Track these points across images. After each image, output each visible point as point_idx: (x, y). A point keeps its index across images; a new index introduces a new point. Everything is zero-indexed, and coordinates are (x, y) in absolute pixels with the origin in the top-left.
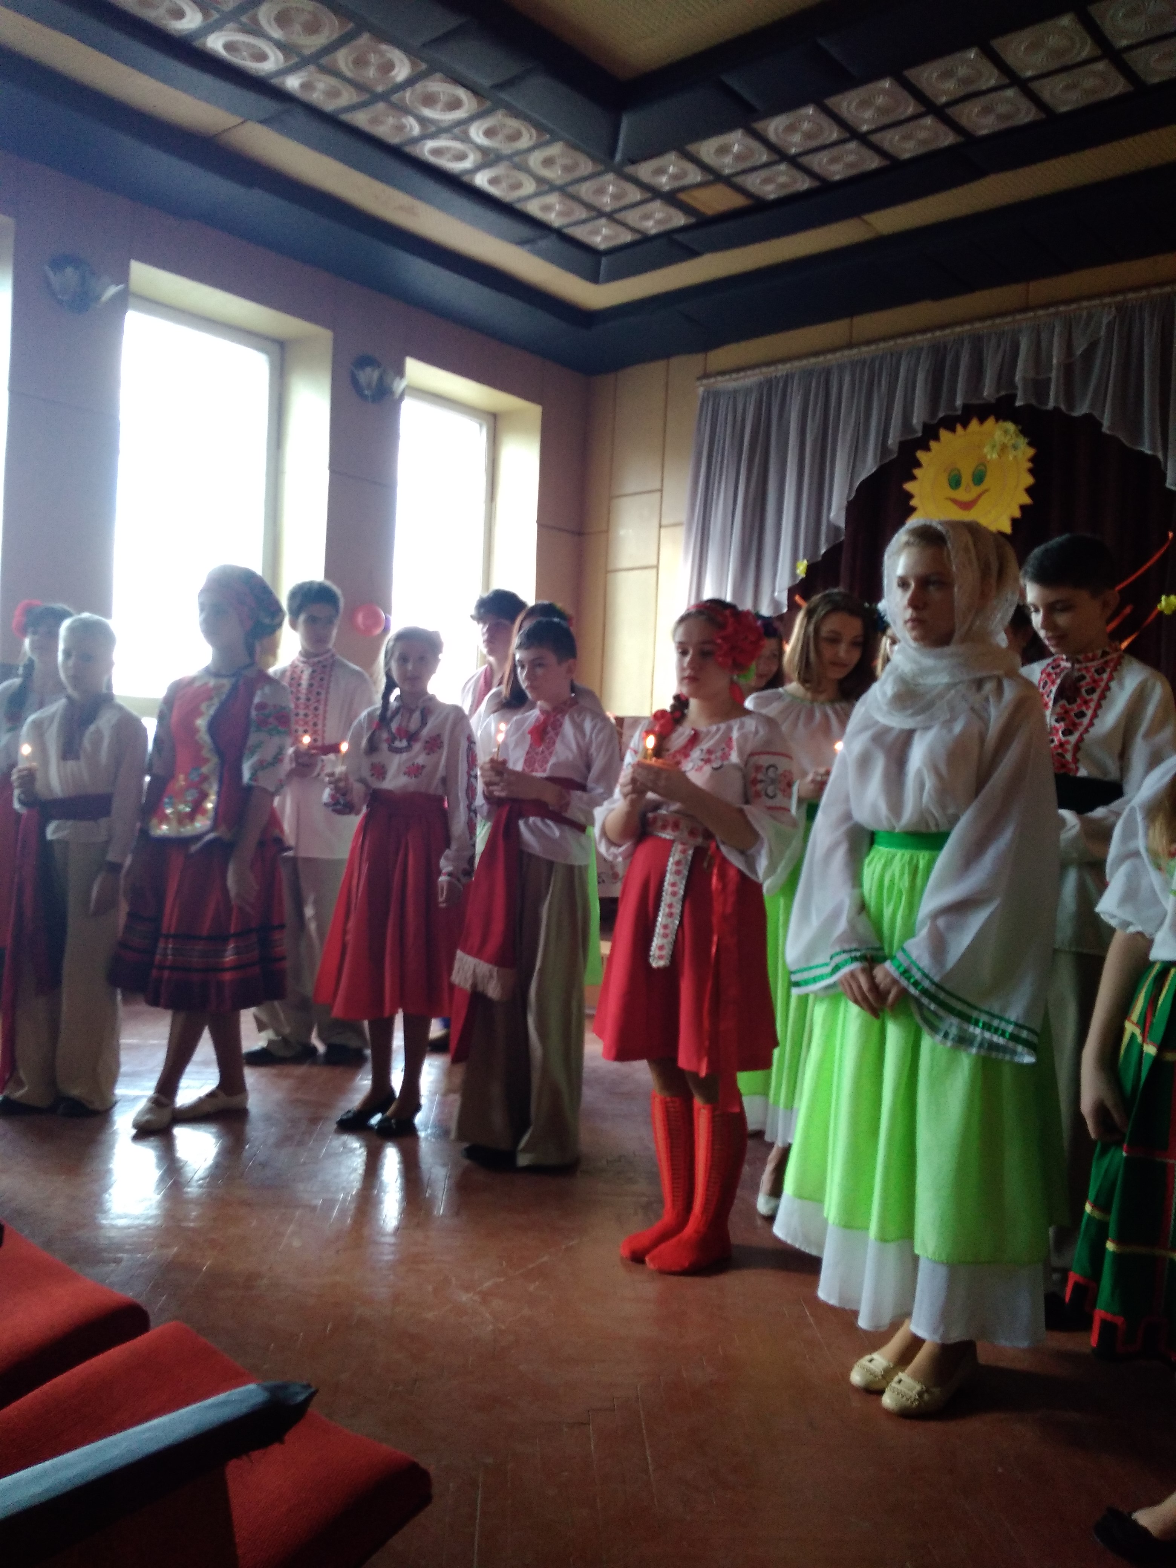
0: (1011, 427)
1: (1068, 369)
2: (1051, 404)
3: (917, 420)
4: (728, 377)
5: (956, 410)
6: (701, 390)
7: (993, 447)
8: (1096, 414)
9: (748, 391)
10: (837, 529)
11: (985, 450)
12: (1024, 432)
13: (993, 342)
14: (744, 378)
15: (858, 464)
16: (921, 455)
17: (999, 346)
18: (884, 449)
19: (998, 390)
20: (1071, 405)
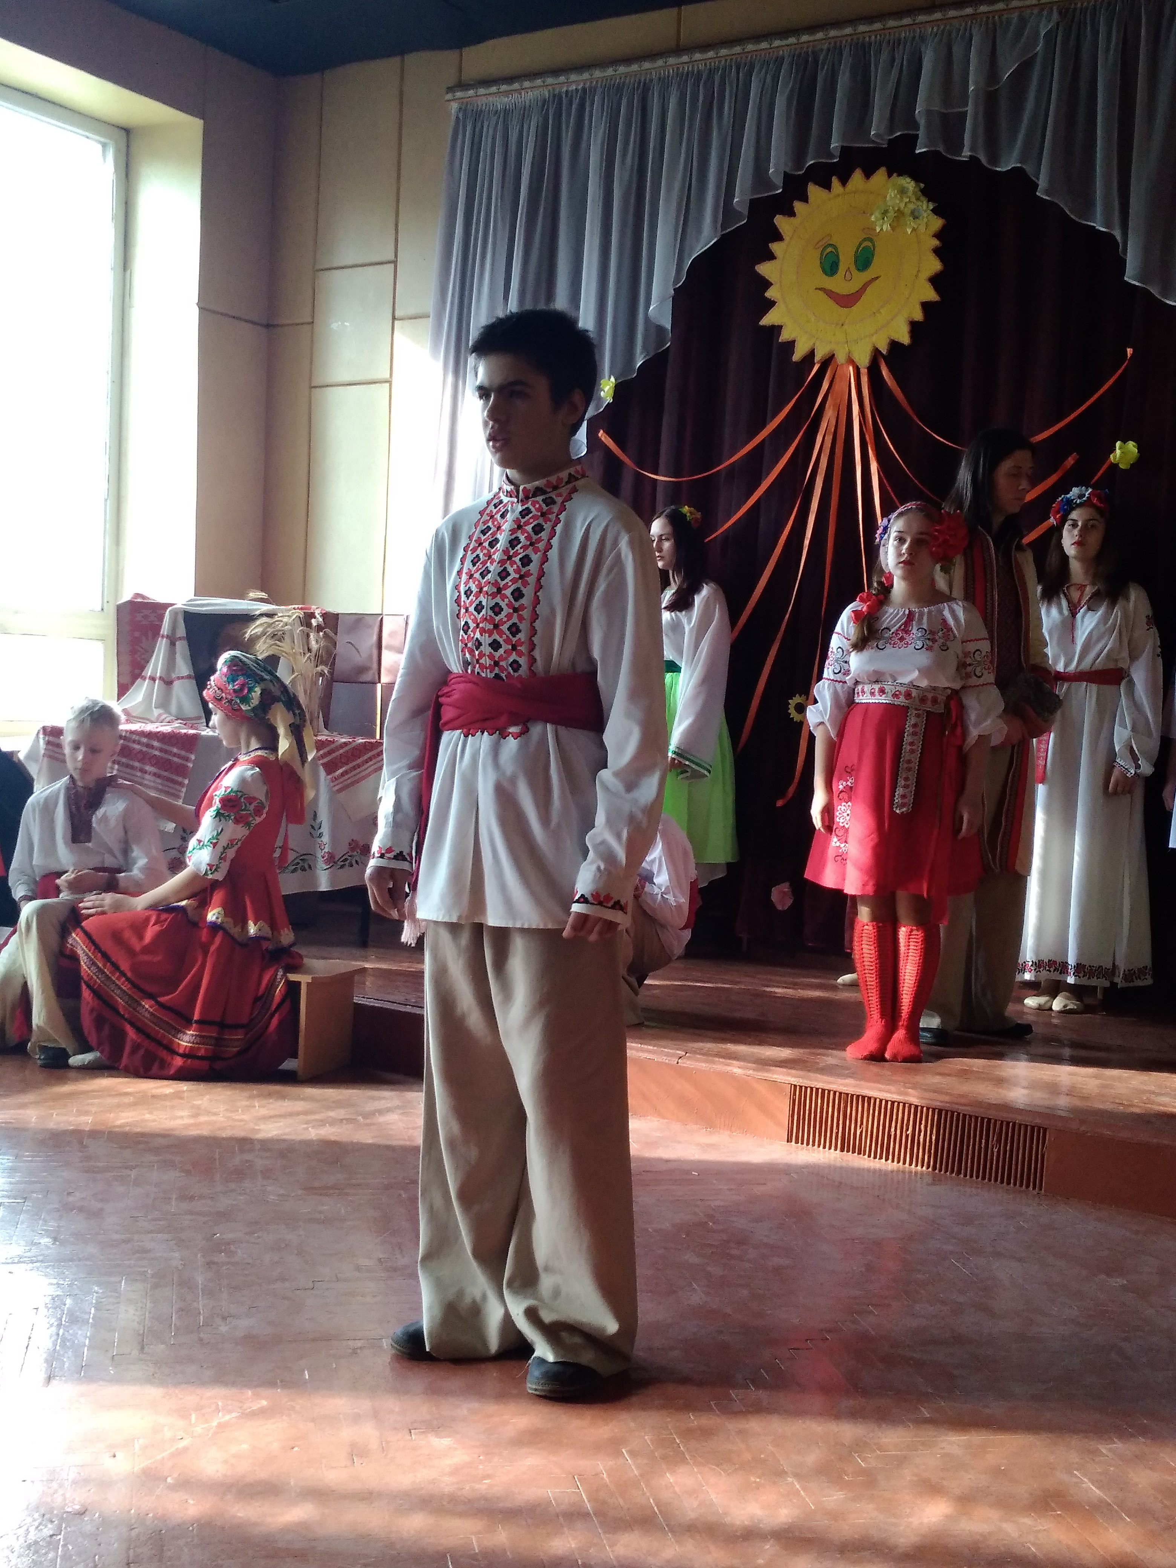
0: (909, 184)
1: (990, 101)
2: (966, 153)
3: (775, 170)
4: (494, 89)
5: (832, 156)
6: (454, 106)
7: (885, 213)
8: (1029, 169)
9: (525, 112)
10: (660, 329)
11: (873, 218)
12: (927, 193)
13: (884, 56)
14: (518, 91)
15: (690, 230)
16: (781, 222)
17: (893, 60)
18: (727, 211)
19: (891, 129)
20: (994, 158)
